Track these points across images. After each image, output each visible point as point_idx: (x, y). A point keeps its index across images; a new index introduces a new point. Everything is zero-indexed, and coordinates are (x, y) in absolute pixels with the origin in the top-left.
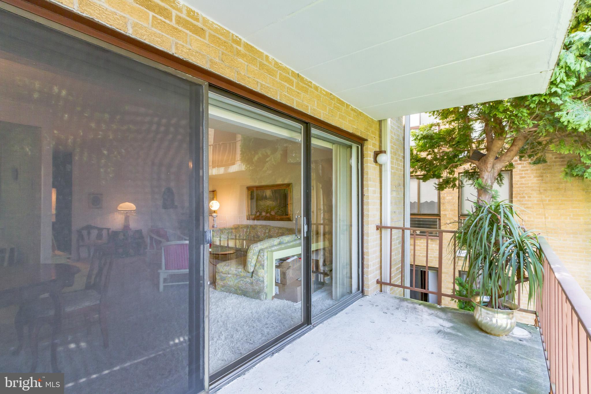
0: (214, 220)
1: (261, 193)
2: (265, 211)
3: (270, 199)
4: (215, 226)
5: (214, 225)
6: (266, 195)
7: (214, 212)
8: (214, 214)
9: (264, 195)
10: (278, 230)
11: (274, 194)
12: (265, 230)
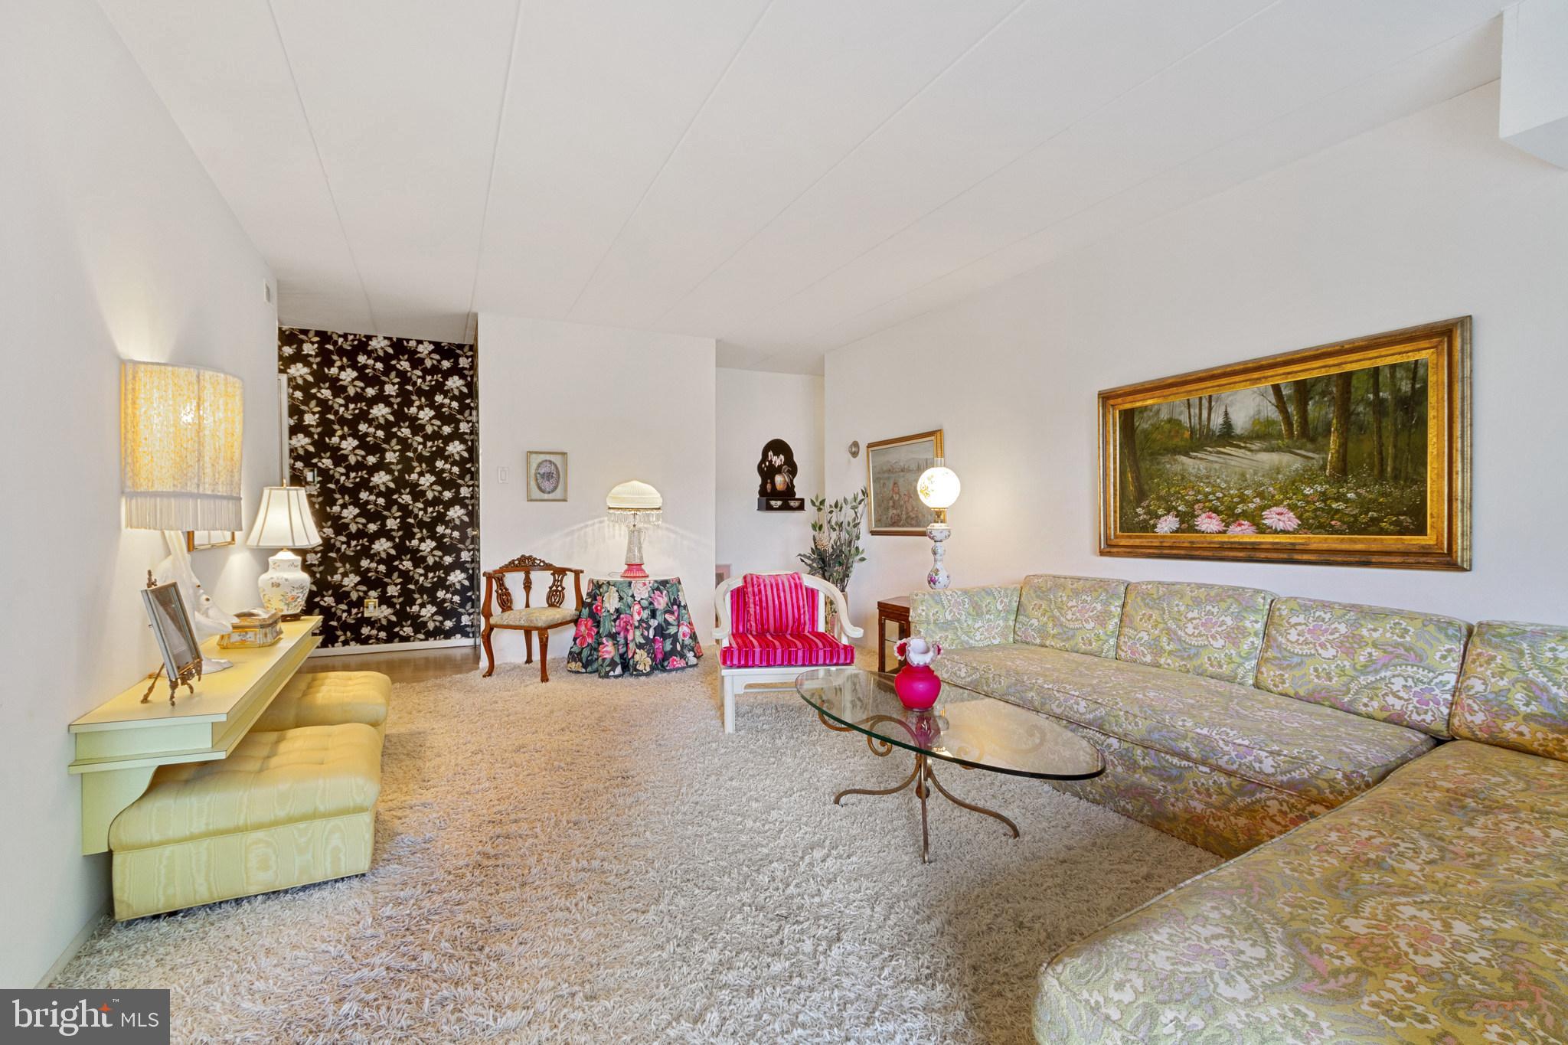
0: (935, 553)
1: (1195, 411)
2: (1215, 510)
3: (1261, 435)
4: (942, 578)
5: (937, 571)
6: (1228, 424)
7: (938, 515)
8: (936, 527)
9: (1217, 420)
10: (1355, 624)
11: (1291, 409)
12: (1239, 617)
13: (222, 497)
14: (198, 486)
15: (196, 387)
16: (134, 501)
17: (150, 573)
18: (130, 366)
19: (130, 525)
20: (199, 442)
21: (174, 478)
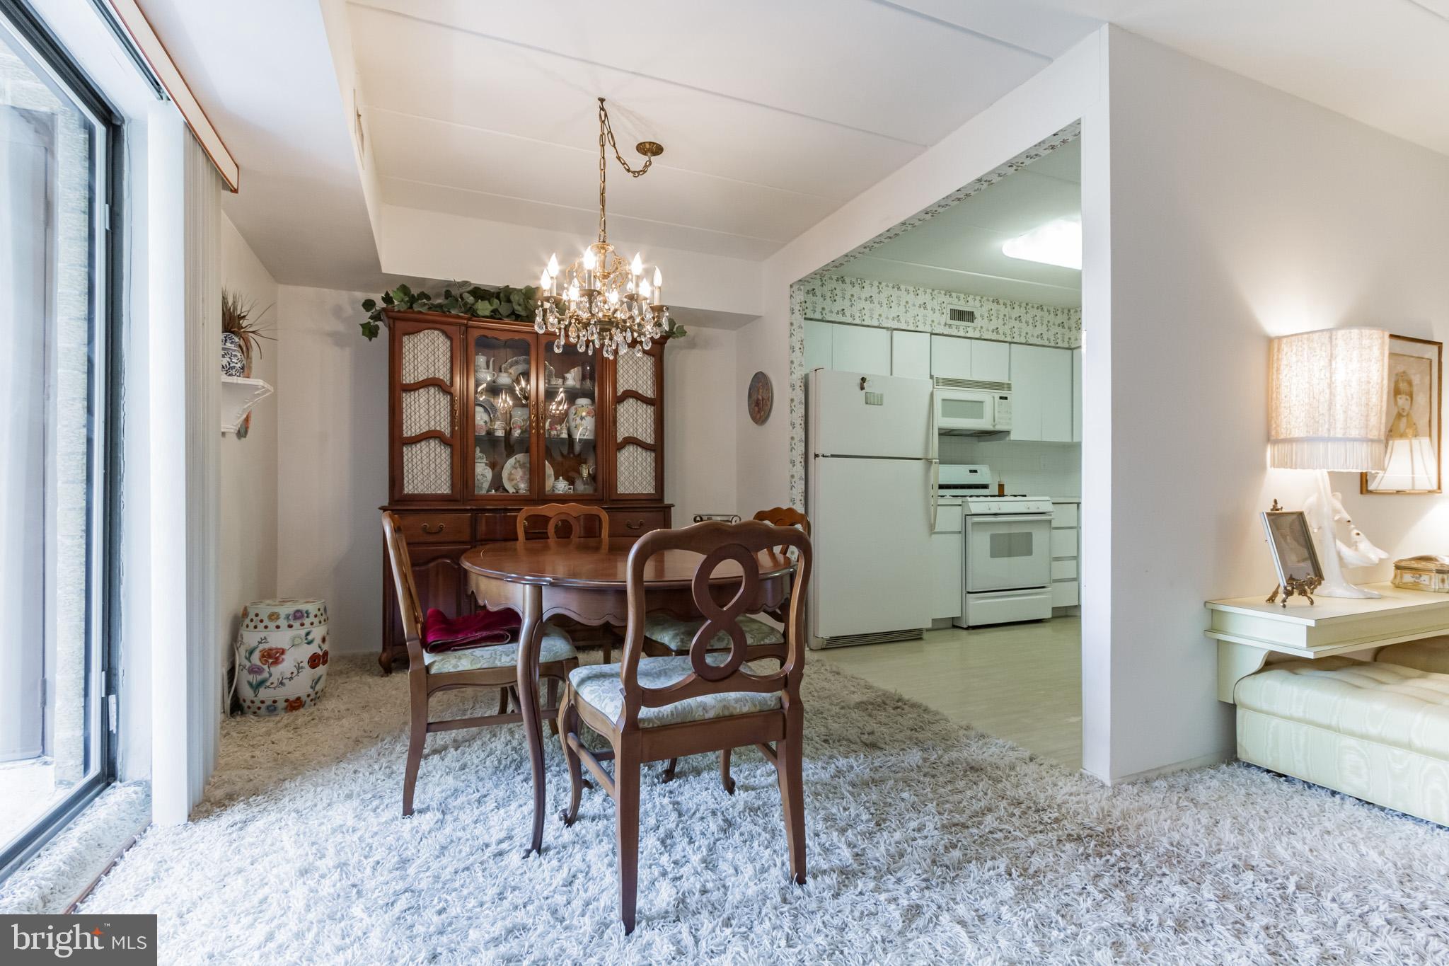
13: (1354, 440)
14: (1329, 430)
15: (1329, 346)
16: (1276, 447)
17: (1276, 501)
18: (1276, 341)
19: (1273, 465)
20: (1331, 393)
21: (1307, 426)
